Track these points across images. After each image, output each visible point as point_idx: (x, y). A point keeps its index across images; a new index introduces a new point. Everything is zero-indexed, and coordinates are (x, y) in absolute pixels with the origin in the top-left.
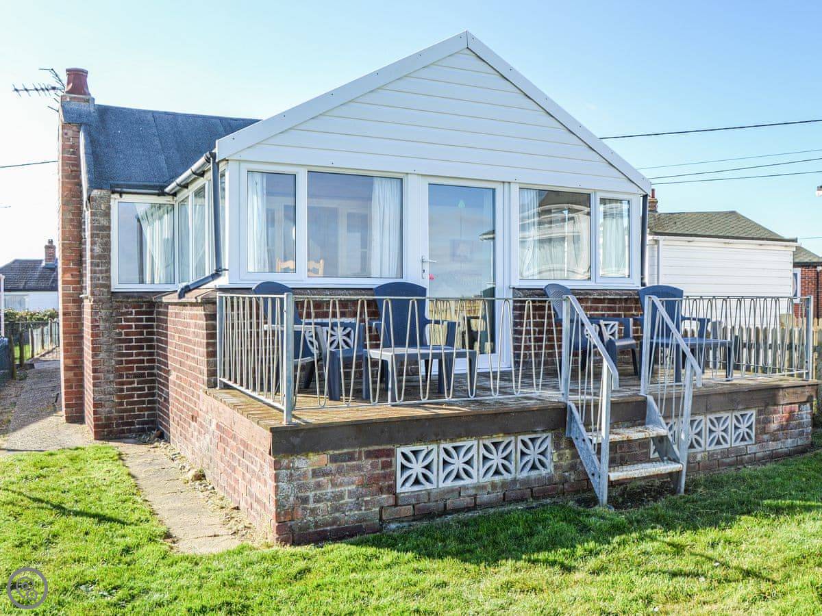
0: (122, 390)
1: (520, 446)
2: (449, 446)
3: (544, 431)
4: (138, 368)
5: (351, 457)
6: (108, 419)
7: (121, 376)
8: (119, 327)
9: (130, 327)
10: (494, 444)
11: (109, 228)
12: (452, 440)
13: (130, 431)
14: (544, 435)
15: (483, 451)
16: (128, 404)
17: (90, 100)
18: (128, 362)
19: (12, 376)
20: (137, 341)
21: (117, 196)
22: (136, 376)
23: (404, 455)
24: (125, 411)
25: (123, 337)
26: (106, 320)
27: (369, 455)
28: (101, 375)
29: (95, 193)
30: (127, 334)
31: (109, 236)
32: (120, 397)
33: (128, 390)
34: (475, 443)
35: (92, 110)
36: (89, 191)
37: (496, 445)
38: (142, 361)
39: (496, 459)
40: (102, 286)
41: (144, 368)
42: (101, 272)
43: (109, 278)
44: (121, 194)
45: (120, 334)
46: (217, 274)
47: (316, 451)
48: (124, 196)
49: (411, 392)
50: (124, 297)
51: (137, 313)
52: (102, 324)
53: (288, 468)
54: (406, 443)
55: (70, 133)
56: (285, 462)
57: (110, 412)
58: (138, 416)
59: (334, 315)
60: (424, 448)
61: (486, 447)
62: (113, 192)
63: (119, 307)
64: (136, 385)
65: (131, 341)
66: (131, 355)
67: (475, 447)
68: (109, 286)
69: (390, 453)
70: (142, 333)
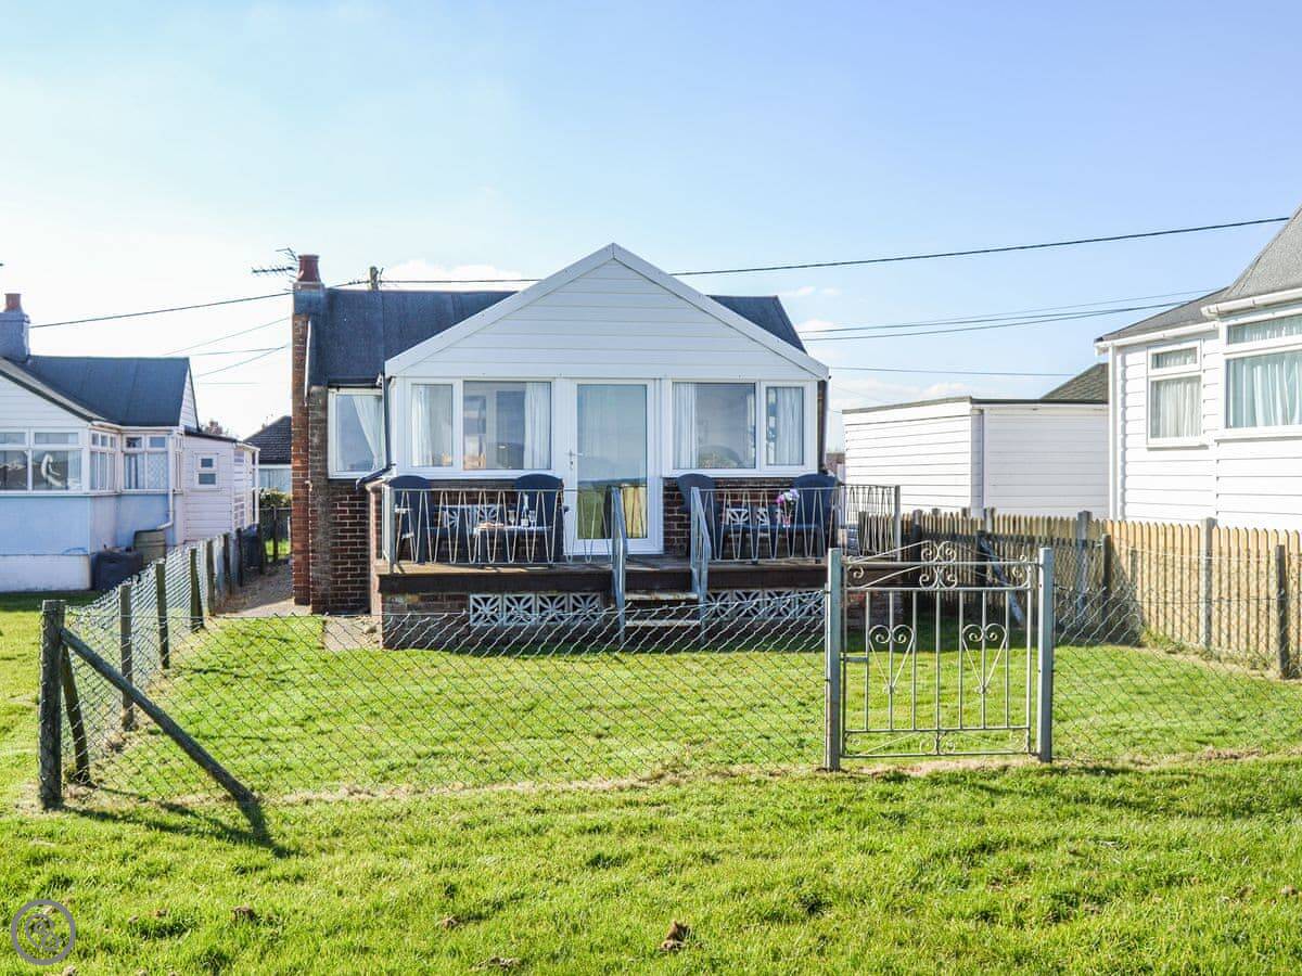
0: (336, 570)
1: (572, 601)
2: (511, 596)
3: (594, 591)
4: (352, 550)
5: (436, 599)
6: (323, 595)
7: (336, 557)
8: (334, 512)
9: (345, 511)
10: (549, 598)
11: (326, 421)
12: (513, 592)
13: (343, 608)
14: (594, 595)
15: (540, 602)
16: (342, 582)
17: (320, 287)
18: (342, 544)
19: (261, 572)
20: (351, 524)
21: (334, 390)
22: (349, 557)
23: (475, 600)
24: (339, 589)
25: (338, 521)
26: (322, 505)
27: (449, 598)
28: (318, 555)
29: (314, 389)
30: (342, 518)
31: (326, 428)
32: (335, 576)
33: (342, 570)
34: (533, 596)
35: (322, 295)
36: (309, 387)
37: (552, 599)
38: (355, 544)
39: (552, 611)
40: (319, 474)
41: (357, 550)
42: (319, 461)
43: (326, 467)
44: (338, 388)
45: (336, 518)
46: (388, 469)
47: (411, 593)
48: (341, 390)
49: (463, 558)
50: (340, 484)
51: (351, 499)
52: (319, 508)
53: (391, 602)
54: (477, 593)
55: (300, 323)
56: (388, 598)
57: (326, 590)
58: (351, 595)
59: (462, 503)
60: (492, 597)
61: (542, 599)
62: (331, 387)
63: (333, 494)
64: (349, 566)
65: (345, 524)
66: (345, 537)
67: (533, 599)
68: (326, 474)
69: (467, 598)
70: (355, 518)
